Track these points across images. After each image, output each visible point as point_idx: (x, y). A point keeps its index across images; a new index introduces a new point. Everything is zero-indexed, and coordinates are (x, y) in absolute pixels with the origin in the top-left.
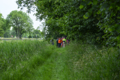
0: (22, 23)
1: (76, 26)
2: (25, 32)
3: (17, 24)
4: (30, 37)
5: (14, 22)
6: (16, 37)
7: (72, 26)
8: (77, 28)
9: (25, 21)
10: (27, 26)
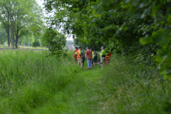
0: (20, 13)
1: (111, 27)
2: (25, 33)
3: (10, 15)
4: (36, 44)
5: (4, 13)
6: (6, 44)
7: (102, 27)
8: (113, 31)
9: (26, 10)
10: (30, 20)
